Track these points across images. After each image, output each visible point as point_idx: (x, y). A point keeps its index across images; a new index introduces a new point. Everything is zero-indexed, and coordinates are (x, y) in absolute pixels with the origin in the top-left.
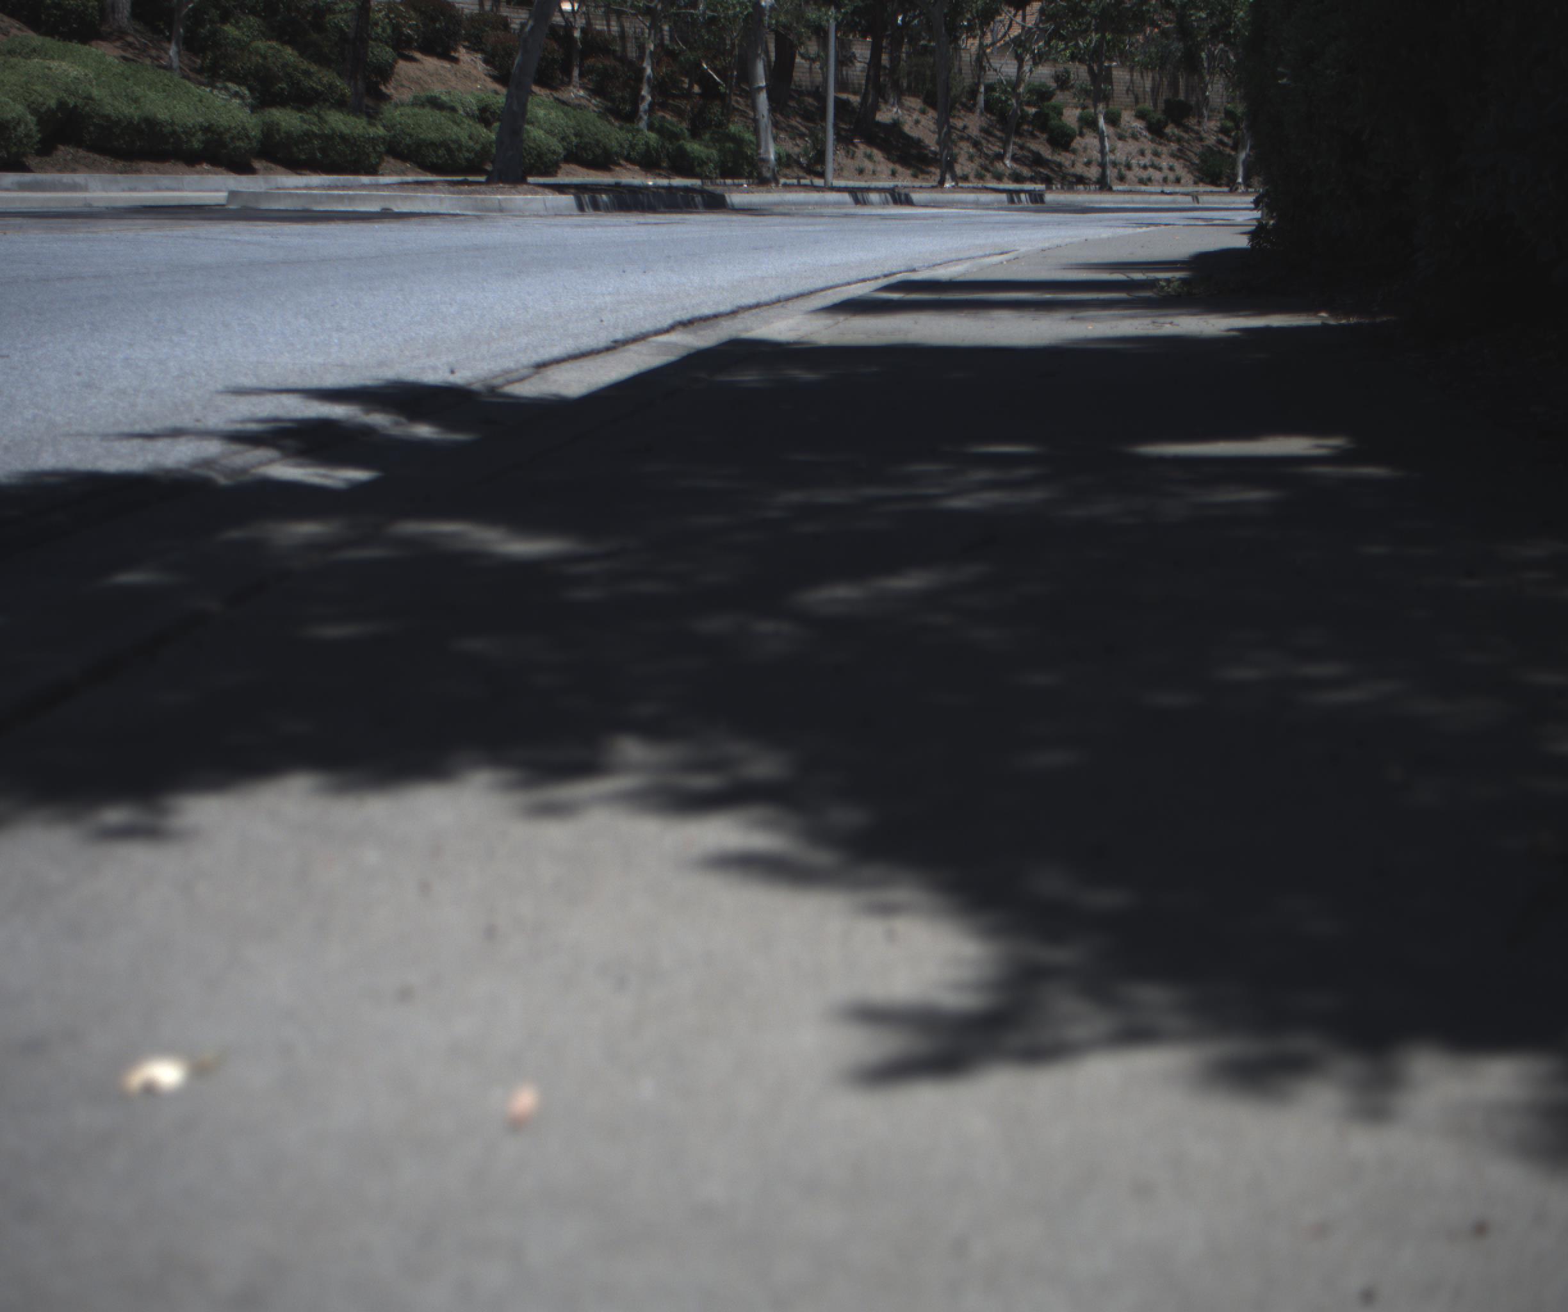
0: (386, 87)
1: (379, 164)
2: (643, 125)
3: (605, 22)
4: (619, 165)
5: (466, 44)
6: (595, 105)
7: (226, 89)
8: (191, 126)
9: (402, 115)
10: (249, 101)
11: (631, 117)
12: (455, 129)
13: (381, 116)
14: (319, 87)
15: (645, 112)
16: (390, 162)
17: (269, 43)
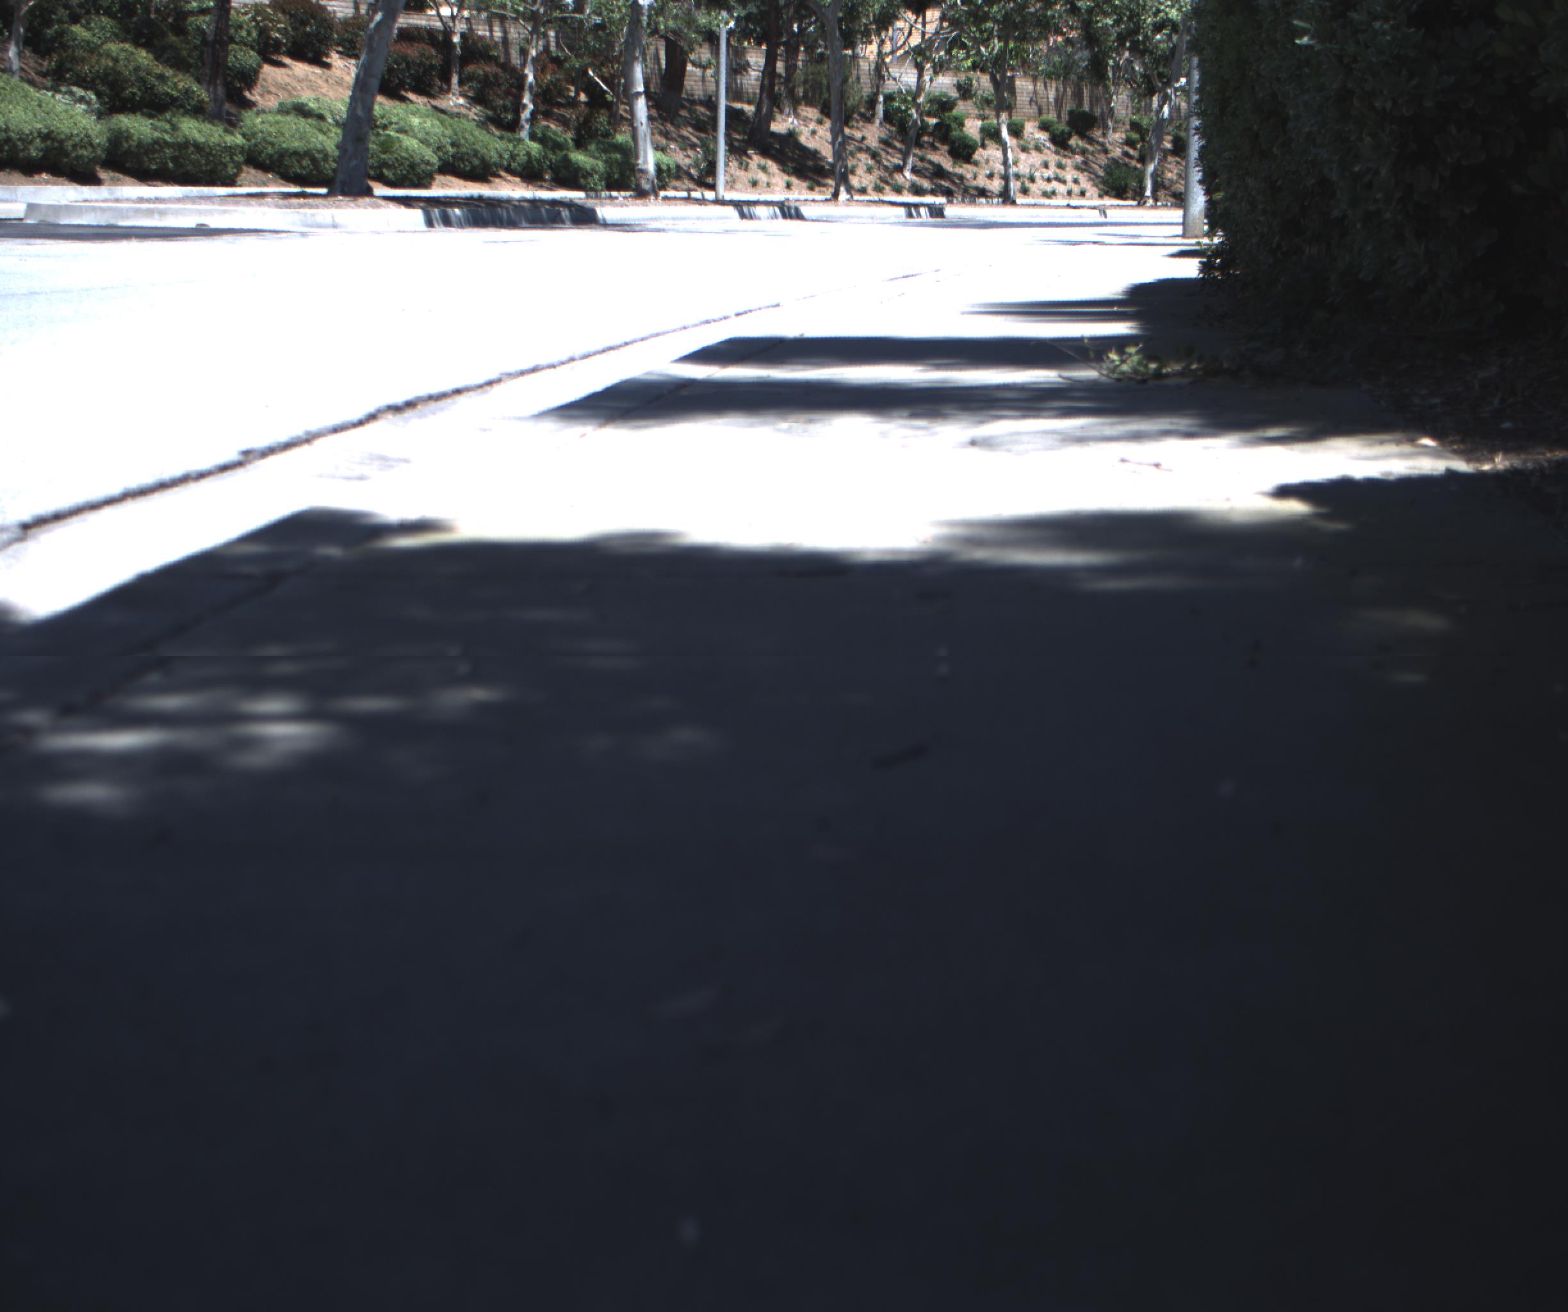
0: (251, 93)
1: (237, 175)
2: (524, 134)
3: (487, 28)
4: (499, 177)
5: (340, 49)
6: (476, 114)
7: (71, 93)
8: (28, 132)
9: (263, 122)
10: (97, 106)
11: (513, 126)
12: (321, 137)
13: (241, 124)
14: (174, 93)
15: (527, 121)
16: (250, 173)
17: (122, 45)
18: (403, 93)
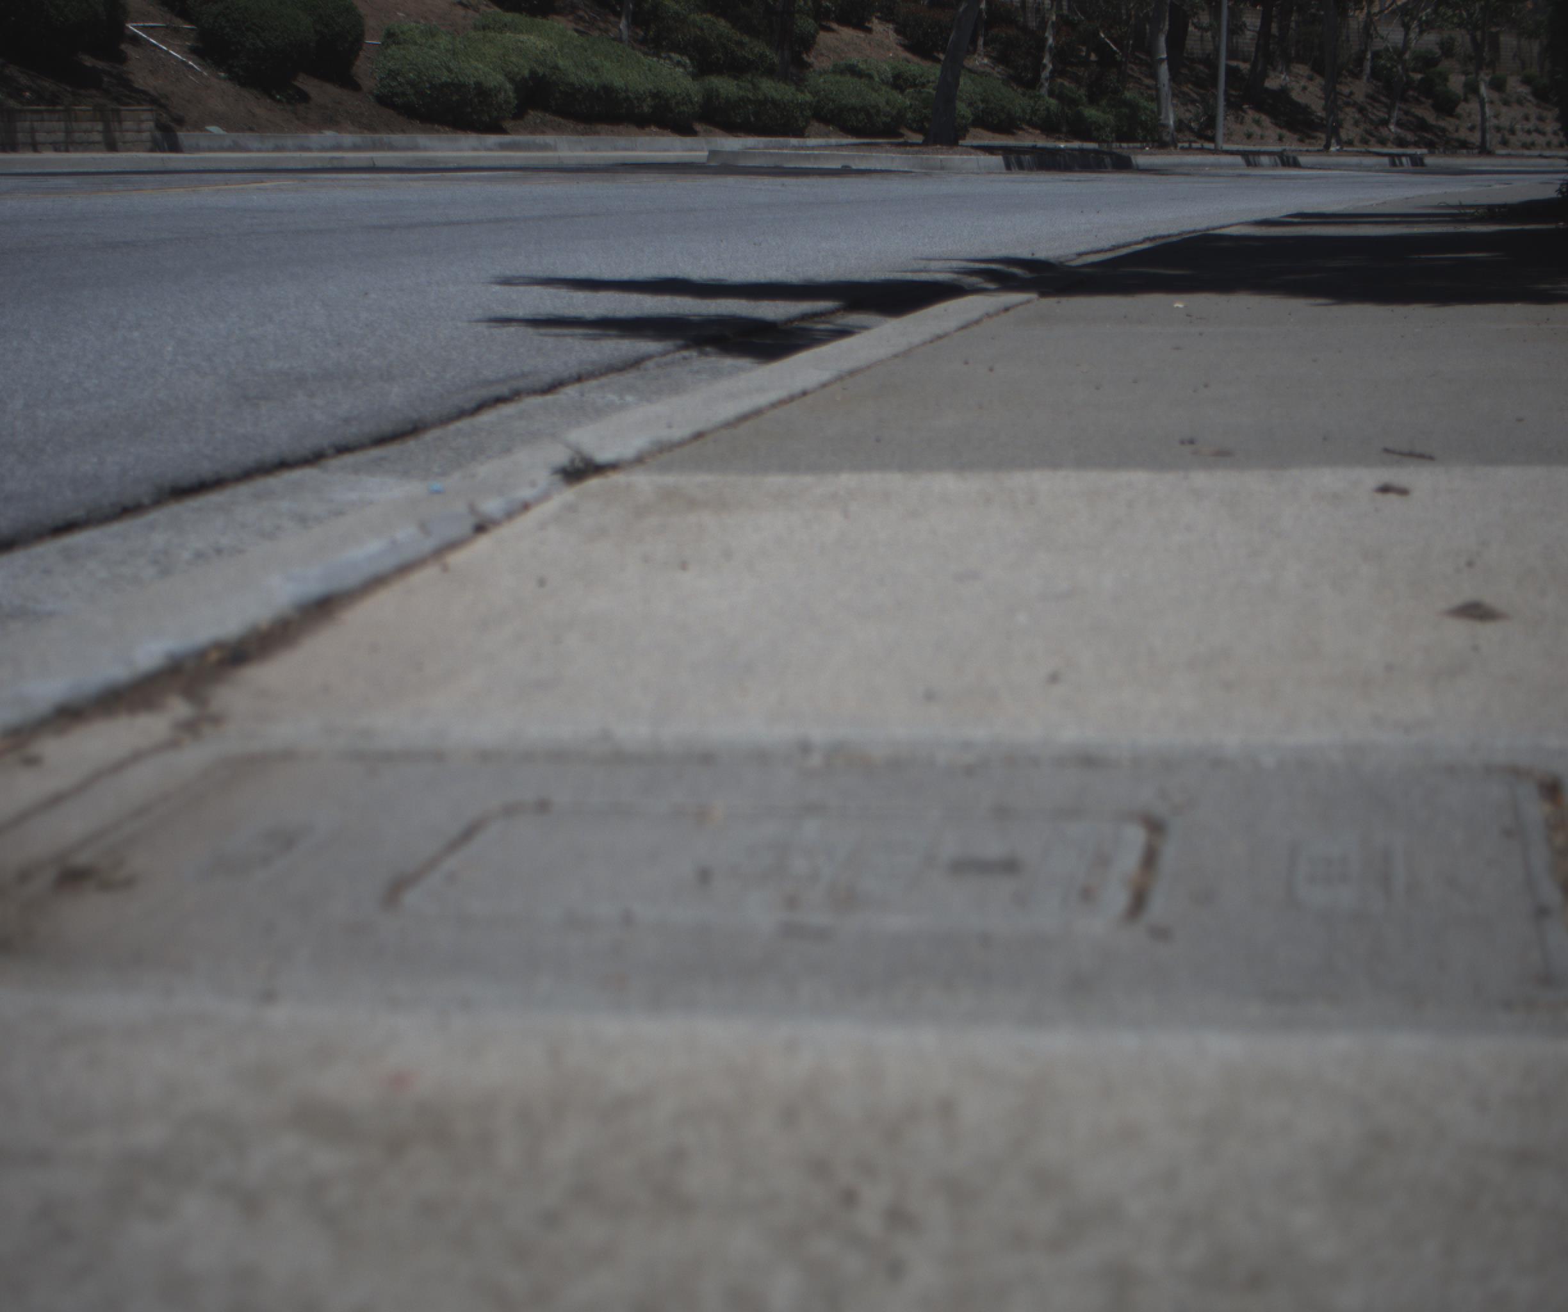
0: (809, 57)
1: (805, 127)
2: (1044, 91)
4: (1022, 129)
5: (879, 14)
6: (998, 73)
7: (670, 58)
8: (642, 92)
9: (825, 82)
10: (691, 69)
11: (1032, 84)
12: (874, 95)
13: (806, 83)
14: (751, 56)
15: (1046, 79)
16: (816, 125)
17: (705, 16)
18: (936, 54)
